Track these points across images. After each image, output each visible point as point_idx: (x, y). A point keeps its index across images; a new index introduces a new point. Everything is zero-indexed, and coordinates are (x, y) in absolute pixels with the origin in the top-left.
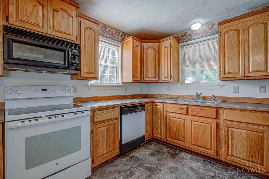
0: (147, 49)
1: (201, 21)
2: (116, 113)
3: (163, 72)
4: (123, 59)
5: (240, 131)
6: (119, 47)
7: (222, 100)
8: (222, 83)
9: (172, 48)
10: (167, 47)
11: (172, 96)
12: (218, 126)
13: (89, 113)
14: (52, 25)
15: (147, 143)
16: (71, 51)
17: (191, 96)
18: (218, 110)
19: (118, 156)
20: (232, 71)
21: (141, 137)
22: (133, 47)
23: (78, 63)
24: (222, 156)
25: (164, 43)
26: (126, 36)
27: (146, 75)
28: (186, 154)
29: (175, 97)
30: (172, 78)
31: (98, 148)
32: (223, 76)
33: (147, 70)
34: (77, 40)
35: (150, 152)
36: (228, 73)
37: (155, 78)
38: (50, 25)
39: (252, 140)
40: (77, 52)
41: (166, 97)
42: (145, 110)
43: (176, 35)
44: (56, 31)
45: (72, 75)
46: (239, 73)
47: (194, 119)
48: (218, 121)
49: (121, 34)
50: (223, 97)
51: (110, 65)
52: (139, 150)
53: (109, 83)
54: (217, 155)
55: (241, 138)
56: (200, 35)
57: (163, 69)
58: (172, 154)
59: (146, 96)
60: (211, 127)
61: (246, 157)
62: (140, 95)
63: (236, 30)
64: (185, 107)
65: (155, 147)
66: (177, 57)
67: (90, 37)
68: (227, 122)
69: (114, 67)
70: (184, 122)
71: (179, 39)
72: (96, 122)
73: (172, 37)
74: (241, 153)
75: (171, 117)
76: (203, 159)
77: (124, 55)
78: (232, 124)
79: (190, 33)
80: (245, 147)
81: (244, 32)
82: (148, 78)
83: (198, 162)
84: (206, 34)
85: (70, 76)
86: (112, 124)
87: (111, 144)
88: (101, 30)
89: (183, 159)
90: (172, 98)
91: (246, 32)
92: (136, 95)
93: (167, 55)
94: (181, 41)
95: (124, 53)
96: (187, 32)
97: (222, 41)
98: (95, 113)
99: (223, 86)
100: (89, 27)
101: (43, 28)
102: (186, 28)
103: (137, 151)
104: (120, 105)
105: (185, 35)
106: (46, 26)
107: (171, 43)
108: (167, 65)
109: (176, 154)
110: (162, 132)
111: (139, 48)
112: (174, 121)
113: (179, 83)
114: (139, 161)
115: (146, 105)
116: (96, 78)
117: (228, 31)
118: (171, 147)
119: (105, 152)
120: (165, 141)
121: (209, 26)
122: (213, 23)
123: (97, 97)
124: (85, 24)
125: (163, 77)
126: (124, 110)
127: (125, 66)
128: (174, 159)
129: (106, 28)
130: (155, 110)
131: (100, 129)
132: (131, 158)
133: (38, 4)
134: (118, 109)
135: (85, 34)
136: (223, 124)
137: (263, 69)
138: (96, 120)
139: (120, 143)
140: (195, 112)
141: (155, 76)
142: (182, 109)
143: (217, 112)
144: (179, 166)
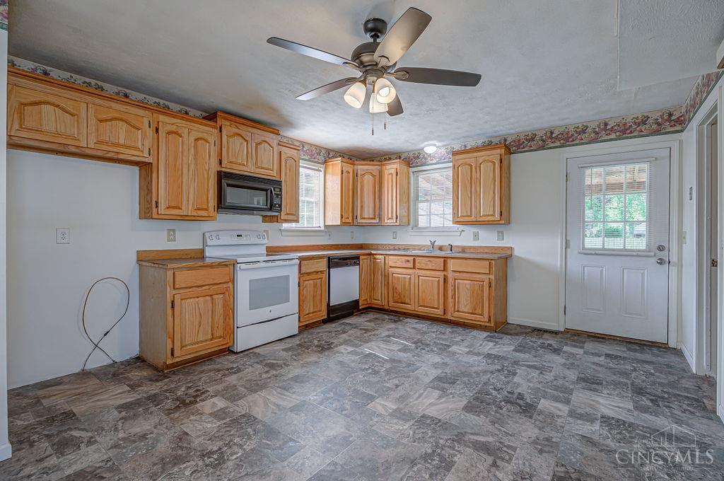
0: (363, 175)
1: (435, 143)
2: (323, 265)
3: (386, 210)
4: (326, 190)
5: (465, 282)
6: (321, 171)
8: (461, 227)
9: (398, 177)
10: (391, 174)
11: (400, 247)
12: (445, 280)
13: (298, 262)
14: (254, 162)
15: (361, 313)
16: (274, 190)
17: (424, 246)
18: (445, 260)
19: (326, 321)
20: (465, 214)
21: (354, 301)
22: (342, 173)
23: (280, 203)
24: (450, 314)
25: (388, 167)
26: (331, 153)
27: (361, 214)
28: (412, 320)
29: (404, 247)
30: (398, 220)
31: (305, 304)
32: (457, 219)
33: (362, 207)
34: (278, 175)
35: (366, 320)
36: (461, 216)
37: (374, 219)
39: (474, 291)
40: (279, 190)
41: (391, 247)
42: (359, 264)
43: (406, 155)
44: (259, 168)
45: (264, 216)
46: (472, 216)
47: (422, 273)
48: (446, 273)
49: (323, 151)
50: (462, 247)
51: (308, 199)
52: (352, 319)
53: (305, 226)
54: (445, 314)
55: (466, 290)
56: (437, 160)
57: (386, 206)
58: (394, 320)
59: (361, 247)
60: (439, 281)
61: (470, 310)
62: (351, 244)
63: (469, 165)
64: (412, 259)
65: (373, 316)
66: (406, 187)
67: (291, 169)
68: (454, 273)
70: (410, 278)
71: (409, 162)
72: (302, 274)
73: (398, 160)
74: (466, 306)
75: (394, 274)
76: (431, 322)
77: (327, 184)
78: (458, 276)
79: (424, 155)
80: (469, 299)
81: (476, 169)
82: (364, 218)
83: (425, 324)
85: (261, 218)
86: (319, 279)
87: (317, 302)
90: (399, 249)
91: (478, 169)
92: (345, 245)
94: (412, 164)
95: (327, 181)
96: (421, 153)
97: (456, 176)
98: (303, 263)
99: (462, 232)
100: (290, 156)
101: (247, 167)
102: (418, 147)
103: (349, 319)
104: (328, 256)
105: (418, 157)
106: (249, 164)
107: (397, 169)
110: (383, 296)
111: (351, 174)
112: (398, 278)
113: (410, 227)
114: (352, 325)
115: (361, 257)
116: (297, 221)
117: (462, 164)
118: (394, 314)
119: (312, 311)
120: (387, 307)
121: (447, 149)
123: (292, 246)
124: (286, 153)
125: (386, 217)
126: (333, 263)
127: (329, 200)
128: (396, 324)
129: (303, 147)
130: (375, 263)
131: (307, 282)
132: (342, 324)
133: (243, 141)
134: (325, 260)
135: (286, 166)
136: (450, 275)
137: (491, 213)
138: (303, 271)
139: (328, 304)
140: (422, 265)
141: (375, 215)
142: (408, 261)
143: (445, 262)
144: (400, 327)
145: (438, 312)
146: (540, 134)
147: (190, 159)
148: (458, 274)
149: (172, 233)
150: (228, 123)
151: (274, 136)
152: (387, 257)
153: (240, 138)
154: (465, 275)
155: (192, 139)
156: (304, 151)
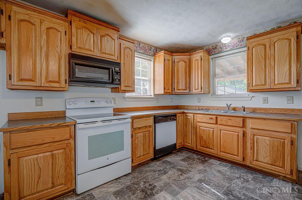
0: (178, 62)
1: (231, 35)
2: (151, 121)
3: (194, 84)
5: (265, 138)
6: (151, 61)
7: (251, 111)
8: (252, 94)
9: (202, 61)
10: (197, 60)
11: (203, 108)
12: (244, 134)
13: (130, 120)
14: (100, 49)
15: (178, 151)
16: (115, 69)
17: (222, 107)
18: (244, 119)
19: (152, 160)
20: (259, 83)
21: (173, 145)
22: (165, 61)
23: (119, 78)
24: (248, 161)
25: (195, 56)
26: (158, 50)
27: (177, 87)
28: (215, 161)
29: (206, 108)
30: (202, 90)
31: (137, 150)
32: (251, 88)
33: (178, 82)
34: (118, 59)
35: (181, 159)
36: (256, 85)
37: (186, 90)
38: (98, 49)
39: (274, 146)
40: (118, 69)
41: (197, 108)
42: (176, 120)
43: (207, 48)
44: (103, 53)
45: (112, 88)
46: (266, 85)
47: (223, 128)
48: (244, 129)
49: (153, 48)
50: (253, 108)
51: (143, 78)
52: (171, 157)
53: (142, 95)
54: (244, 161)
55: (265, 145)
56: (231, 47)
57: (194, 82)
58: (202, 160)
59: (177, 107)
60: (238, 135)
61: (270, 162)
62: (171, 106)
63: (263, 45)
64: (214, 117)
65: (186, 155)
66: (207, 69)
67: (128, 56)
68: (252, 130)
69: (146, 80)
70: (213, 131)
71: (209, 52)
72: (135, 128)
73: (202, 50)
74: (265, 158)
75: (201, 127)
76: (231, 165)
77: (155, 68)
78: (256, 132)
79: (221, 46)
80: (269, 152)
81: (270, 47)
82: (179, 90)
83: (226, 167)
84: (236, 47)
85: (110, 89)
86: (147, 131)
87: (146, 148)
88: (136, 46)
89: (212, 164)
90: (202, 109)
91: (272, 47)
92: (167, 106)
93: (198, 68)
94: (211, 53)
95: (155, 66)
96: (218, 45)
97: (250, 55)
98: (135, 121)
99: (253, 98)
100: (127, 47)
101: (94, 52)
102: (216, 41)
103: (169, 157)
104: (154, 115)
105: (216, 48)
106: (96, 50)
107: (201, 56)
108: (198, 77)
109: (206, 160)
110: (193, 141)
111: (170, 62)
112: (204, 130)
113: (210, 95)
114: (171, 164)
115: (178, 115)
116: (133, 91)
117: (255, 46)
118: (201, 155)
119: (142, 155)
120: (195, 149)
121: (239, 39)
122: (243, 36)
123: (132, 108)
124: (124, 45)
125: (194, 89)
126: (157, 119)
128: (203, 164)
129: (140, 45)
130: (186, 119)
131: (138, 134)
132: (164, 162)
133: (90, 33)
134: (152, 118)
135: (124, 53)
136: (249, 132)
137: (287, 82)
138: (135, 127)
139: (155, 148)
140: (223, 122)
141: (186, 87)
142: (212, 119)
143: (244, 122)
144: (208, 169)
145: (239, 159)
147: (42, 43)
149: (39, 100)
150: (77, 19)
151: (115, 32)
152: (195, 115)
153: (87, 30)
154: (263, 132)
155: (44, 28)
156: (140, 47)
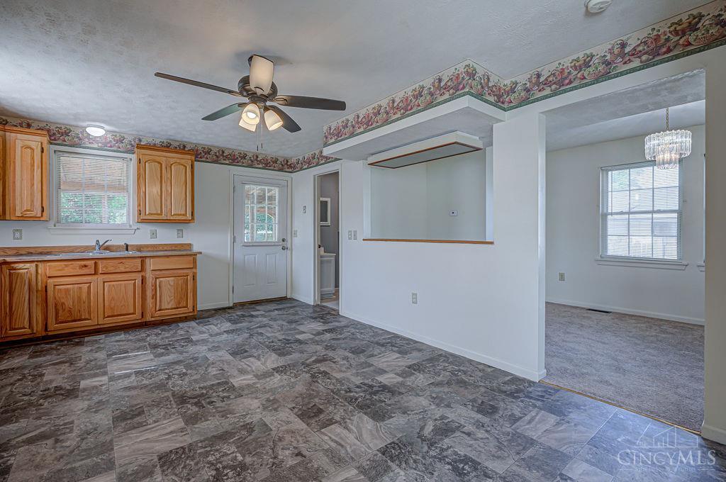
3: (18, 198)
5: (169, 279)
7: (135, 249)
9: (45, 154)
10: (31, 148)
11: (32, 250)
12: (143, 280)
18: (143, 259)
20: (154, 212)
24: (149, 316)
25: (20, 136)
30: (45, 213)
32: (143, 217)
39: (179, 286)
41: (11, 253)
43: (41, 125)
46: (161, 214)
47: (109, 278)
48: (143, 274)
54: (143, 317)
55: (169, 286)
56: (100, 144)
60: (134, 284)
61: (174, 305)
63: (158, 163)
64: (90, 263)
68: (154, 272)
70: (89, 287)
74: (169, 303)
75: (58, 285)
79: (79, 134)
80: (173, 295)
81: (166, 168)
84: (110, 147)
91: (169, 169)
94: (55, 140)
96: (72, 130)
97: (142, 171)
105: (67, 134)
107: (41, 144)
110: (34, 318)
113: (51, 225)
117: (149, 160)
120: (42, 334)
121: (115, 136)
136: (149, 276)
137: (183, 213)
140: (110, 268)
142: (85, 266)
143: (143, 263)
145: (136, 317)
146: (215, 150)
148: (158, 273)
152: (41, 265)
154: (167, 272)
